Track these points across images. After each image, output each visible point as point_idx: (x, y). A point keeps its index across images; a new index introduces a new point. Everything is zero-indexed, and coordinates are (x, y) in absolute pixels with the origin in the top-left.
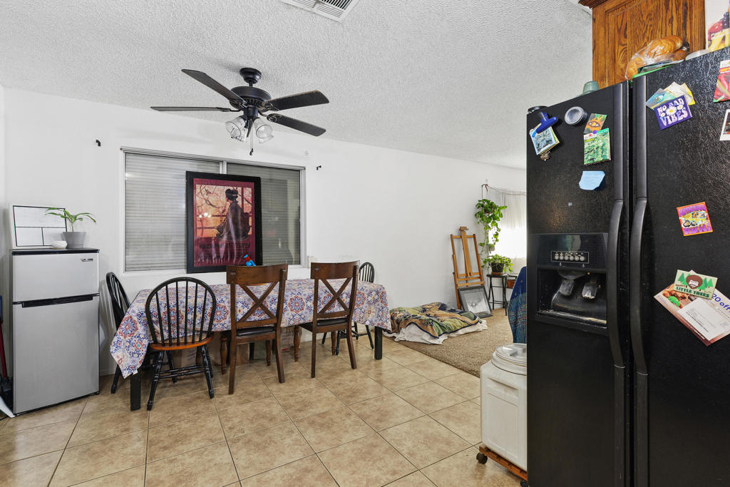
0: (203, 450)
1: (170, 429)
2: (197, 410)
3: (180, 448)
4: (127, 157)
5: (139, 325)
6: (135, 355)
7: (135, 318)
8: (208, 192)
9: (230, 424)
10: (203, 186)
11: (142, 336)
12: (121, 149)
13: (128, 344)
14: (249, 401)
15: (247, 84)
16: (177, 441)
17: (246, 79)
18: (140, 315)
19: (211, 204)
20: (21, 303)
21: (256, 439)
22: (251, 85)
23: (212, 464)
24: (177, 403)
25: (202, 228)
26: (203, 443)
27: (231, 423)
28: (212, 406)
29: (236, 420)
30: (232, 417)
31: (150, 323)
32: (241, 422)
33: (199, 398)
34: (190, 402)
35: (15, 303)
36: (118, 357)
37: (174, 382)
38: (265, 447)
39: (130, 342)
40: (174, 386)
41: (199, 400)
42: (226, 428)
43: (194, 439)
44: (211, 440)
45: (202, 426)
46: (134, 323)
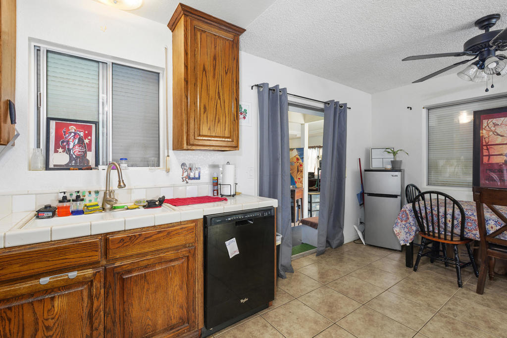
0: (418, 305)
1: (414, 285)
2: (441, 287)
3: (408, 295)
4: (430, 111)
5: (409, 216)
6: (408, 234)
7: (408, 212)
8: (495, 125)
9: (452, 307)
10: (490, 120)
11: (412, 224)
12: (424, 108)
13: (404, 226)
14: (488, 306)
15: (483, 32)
16: (411, 292)
17: (481, 28)
18: (410, 211)
19: (498, 135)
20: (367, 193)
21: (460, 326)
22: (487, 30)
23: (414, 314)
24: (434, 277)
25: (489, 156)
26: (422, 303)
27: (454, 307)
28: (455, 291)
29: (459, 308)
30: (460, 305)
31: (416, 216)
32: (461, 311)
33: (451, 282)
34: (442, 281)
35: (365, 193)
36: (396, 231)
37: (446, 266)
38: (459, 334)
39: (405, 225)
40: (445, 269)
41: (449, 283)
42: (447, 306)
43: (420, 298)
44: (429, 305)
45: (433, 296)
46: (407, 214)
